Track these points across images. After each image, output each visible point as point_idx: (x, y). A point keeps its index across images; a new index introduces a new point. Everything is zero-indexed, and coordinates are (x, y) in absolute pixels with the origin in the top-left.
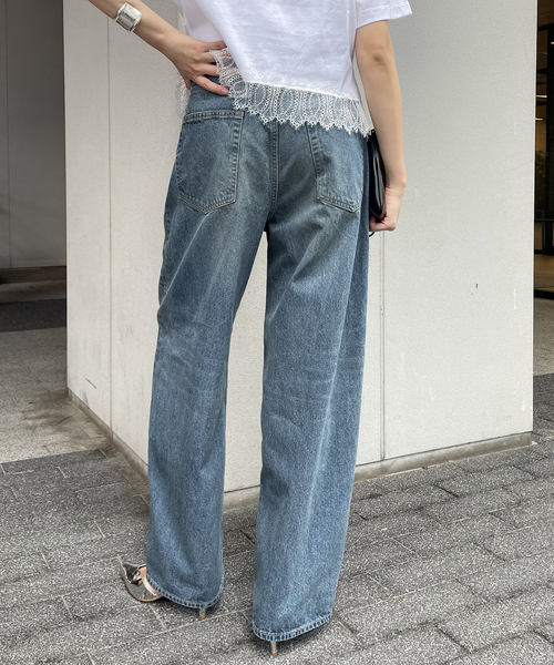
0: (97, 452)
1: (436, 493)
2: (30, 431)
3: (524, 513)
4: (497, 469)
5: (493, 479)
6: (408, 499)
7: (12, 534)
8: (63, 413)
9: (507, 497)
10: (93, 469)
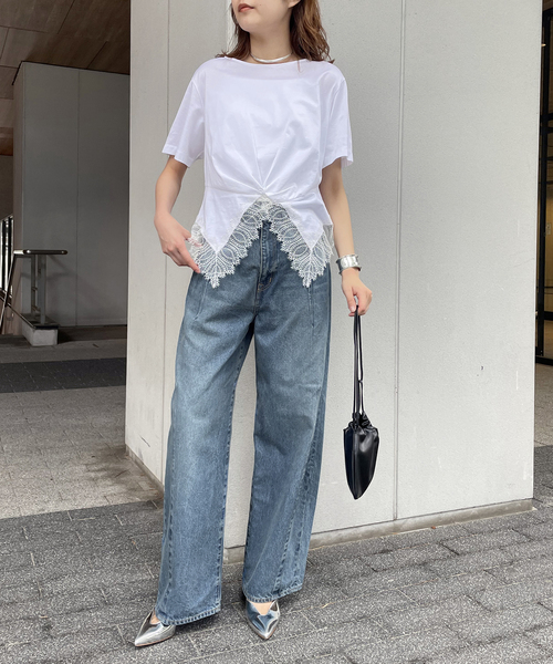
0: (149, 503)
1: (440, 551)
2: (92, 483)
3: (514, 571)
4: (497, 531)
5: (492, 540)
6: (416, 555)
7: (76, 572)
8: (121, 466)
9: (502, 556)
10: (145, 519)
